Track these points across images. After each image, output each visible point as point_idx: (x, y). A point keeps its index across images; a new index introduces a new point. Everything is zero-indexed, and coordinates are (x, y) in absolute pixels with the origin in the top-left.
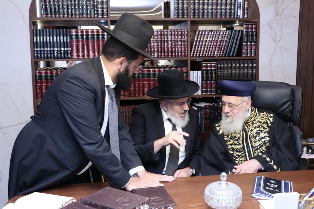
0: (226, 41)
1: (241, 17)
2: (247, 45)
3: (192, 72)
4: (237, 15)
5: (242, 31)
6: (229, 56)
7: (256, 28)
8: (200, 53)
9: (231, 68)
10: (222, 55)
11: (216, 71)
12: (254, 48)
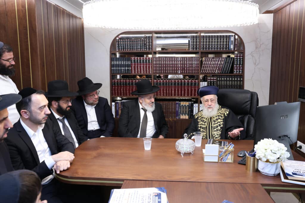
0: (223, 64)
1: (233, 50)
2: (237, 67)
3: (201, 83)
4: (230, 49)
5: (234, 58)
6: (225, 73)
7: (242, 56)
8: (206, 71)
9: (227, 80)
10: (220, 72)
11: (217, 82)
12: (241, 68)
